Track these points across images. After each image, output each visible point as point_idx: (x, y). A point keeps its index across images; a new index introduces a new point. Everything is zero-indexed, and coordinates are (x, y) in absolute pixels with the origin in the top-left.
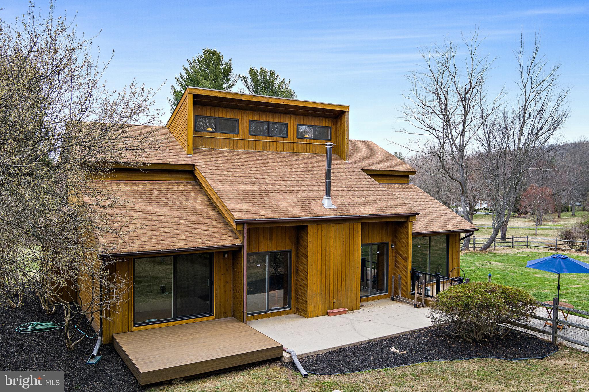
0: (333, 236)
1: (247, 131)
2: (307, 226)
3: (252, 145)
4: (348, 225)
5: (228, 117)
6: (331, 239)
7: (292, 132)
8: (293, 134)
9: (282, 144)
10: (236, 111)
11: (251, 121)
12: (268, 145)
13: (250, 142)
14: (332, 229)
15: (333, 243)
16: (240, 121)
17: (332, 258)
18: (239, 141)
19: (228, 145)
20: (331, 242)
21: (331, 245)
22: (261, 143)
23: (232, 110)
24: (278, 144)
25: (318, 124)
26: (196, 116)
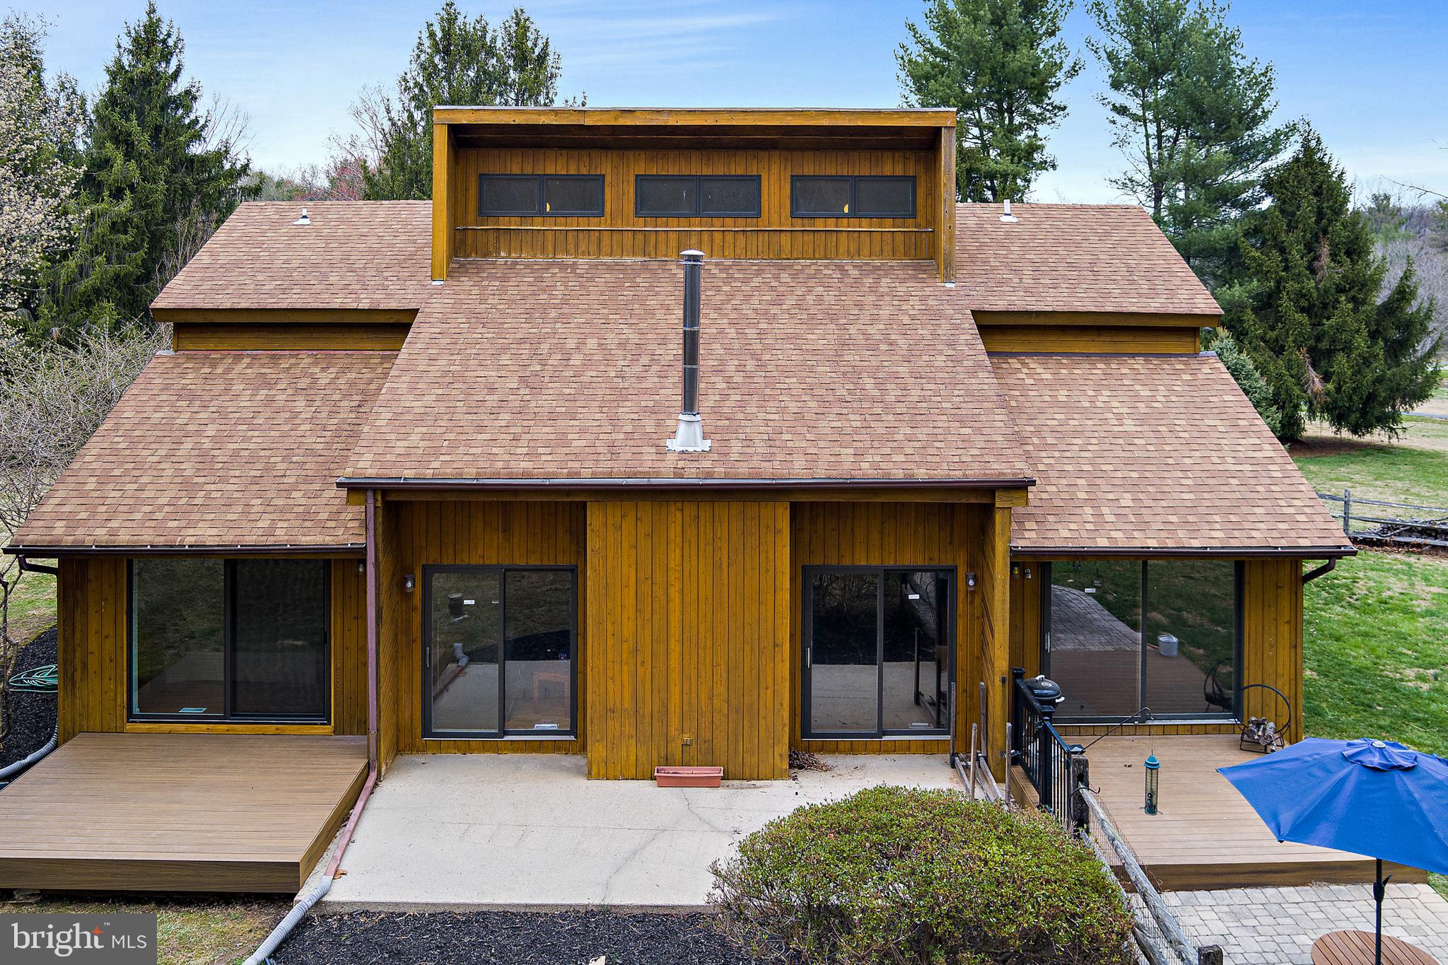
0: (679, 540)
1: (630, 207)
2: (585, 503)
3: (645, 245)
5: (572, 172)
6: (672, 547)
7: (775, 201)
8: (777, 204)
9: (741, 236)
10: (594, 153)
11: (640, 179)
12: (694, 240)
13: (640, 237)
14: (677, 517)
15: (678, 561)
16: (608, 179)
17: (675, 605)
18: (606, 236)
19: (571, 247)
20: (672, 556)
21: (672, 565)
22: (673, 237)
23: (585, 152)
24: (729, 237)
25: (865, 171)
26: (481, 177)
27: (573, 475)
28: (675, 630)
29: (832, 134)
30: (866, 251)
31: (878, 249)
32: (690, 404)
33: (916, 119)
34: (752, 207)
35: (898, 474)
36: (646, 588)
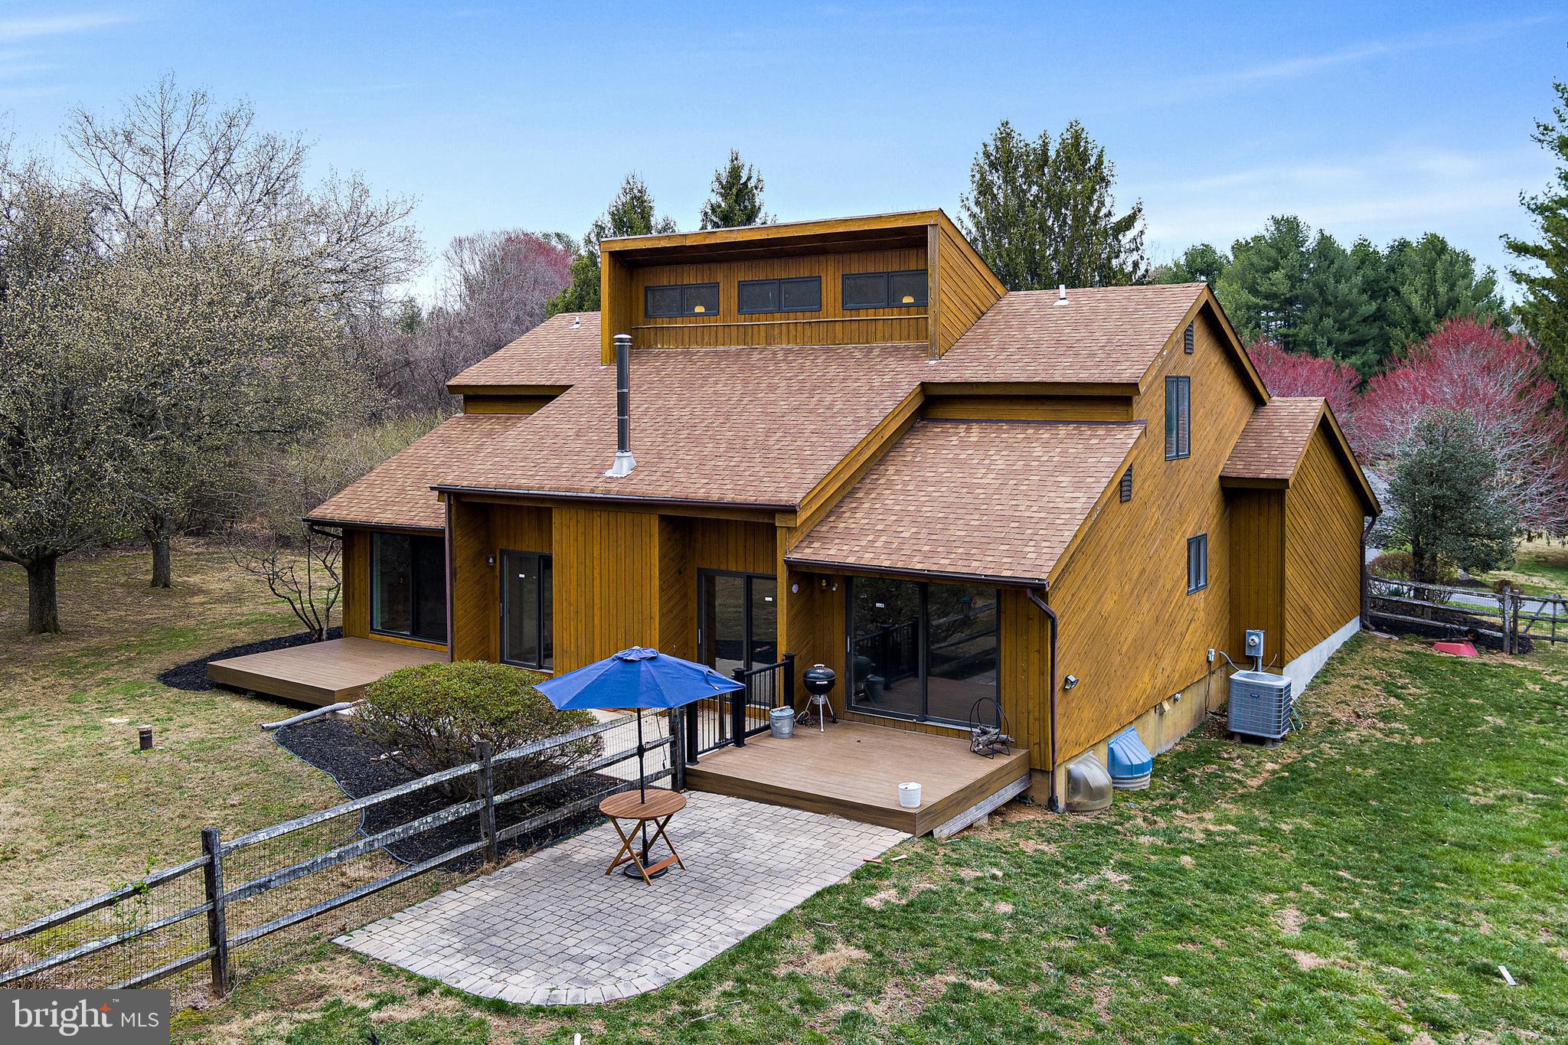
0: (598, 537)
1: (735, 307)
2: (552, 508)
3: (745, 336)
4: (629, 516)
5: (699, 282)
6: (595, 541)
7: (831, 296)
8: (832, 299)
9: (807, 326)
10: (713, 266)
11: (742, 285)
12: (777, 331)
13: (741, 328)
14: (598, 519)
15: (598, 552)
16: (721, 285)
17: (597, 582)
18: (720, 330)
19: (699, 339)
20: (595, 549)
21: (595, 555)
22: (762, 328)
23: (706, 266)
24: (800, 328)
25: (896, 268)
26: (647, 289)
27: (541, 488)
28: (597, 601)
29: (856, 238)
30: (897, 335)
31: (906, 333)
32: (622, 445)
33: (908, 220)
34: (815, 304)
35: (715, 496)
36: (582, 569)
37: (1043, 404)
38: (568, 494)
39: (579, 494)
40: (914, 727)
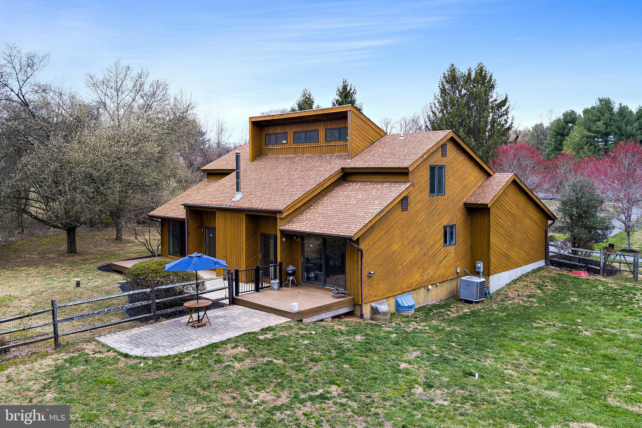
1: (292, 141)
2: (215, 212)
3: (295, 151)
4: (237, 214)
5: (281, 132)
6: (228, 222)
7: (322, 136)
8: (322, 138)
9: (314, 148)
10: (286, 126)
12: (305, 150)
13: (294, 149)
14: (229, 215)
16: (288, 132)
17: (228, 237)
18: (288, 149)
19: (282, 153)
20: (228, 225)
21: (228, 227)
22: (301, 148)
23: (284, 126)
24: (312, 148)
25: (342, 126)
26: (266, 134)
27: (212, 205)
28: (228, 244)
29: (328, 116)
30: (342, 151)
32: (238, 190)
33: (342, 109)
34: (316, 139)
36: (224, 232)
37: (381, 175)
38: (219, 206)
39: (223, 207)
40: (322, 288)
